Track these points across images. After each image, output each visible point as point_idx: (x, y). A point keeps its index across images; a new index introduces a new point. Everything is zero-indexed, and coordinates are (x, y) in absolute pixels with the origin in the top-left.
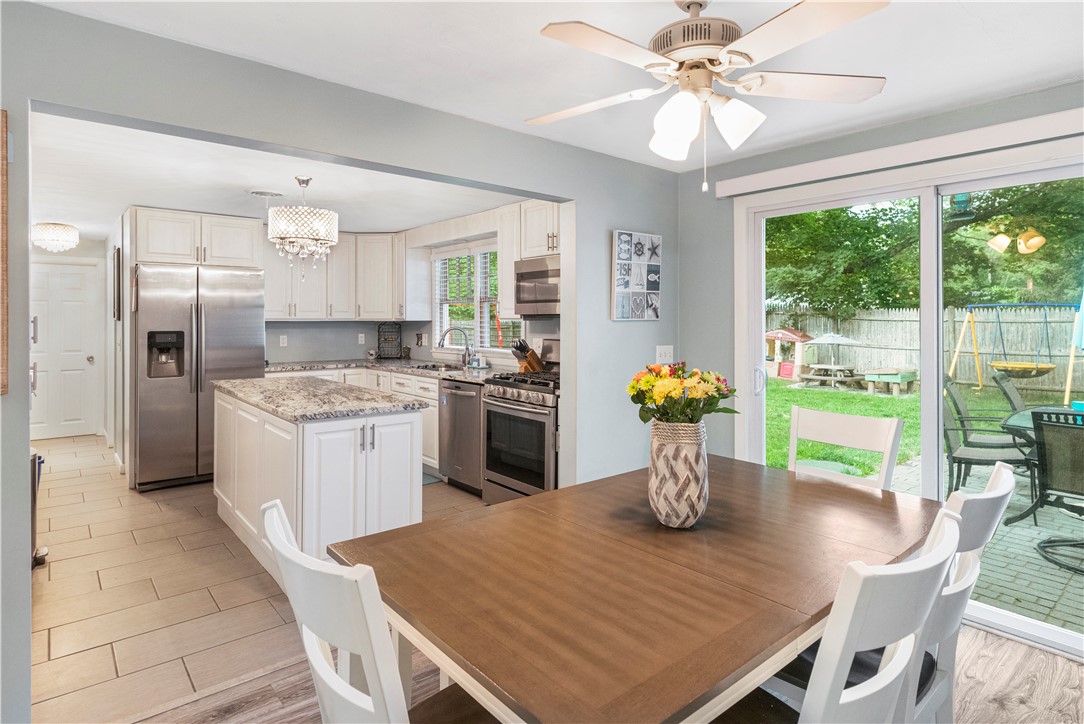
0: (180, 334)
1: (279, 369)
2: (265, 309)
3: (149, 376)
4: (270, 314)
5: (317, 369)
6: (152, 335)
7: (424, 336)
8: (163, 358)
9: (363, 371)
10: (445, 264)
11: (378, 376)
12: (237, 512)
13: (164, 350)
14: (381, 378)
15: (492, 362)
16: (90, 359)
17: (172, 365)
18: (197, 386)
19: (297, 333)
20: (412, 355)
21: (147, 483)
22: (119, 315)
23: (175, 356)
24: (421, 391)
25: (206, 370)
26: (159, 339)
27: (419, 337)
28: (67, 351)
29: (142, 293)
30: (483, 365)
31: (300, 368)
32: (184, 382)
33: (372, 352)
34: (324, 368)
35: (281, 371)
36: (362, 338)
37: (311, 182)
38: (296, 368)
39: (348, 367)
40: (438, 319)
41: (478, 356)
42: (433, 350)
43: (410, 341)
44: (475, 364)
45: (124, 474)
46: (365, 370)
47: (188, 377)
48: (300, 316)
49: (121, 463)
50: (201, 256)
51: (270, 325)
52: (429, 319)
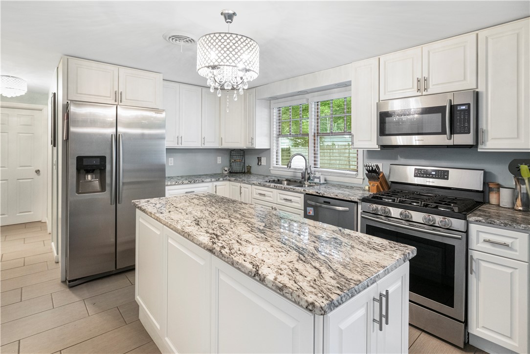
0: (103, 159)
1: (174, 183)
2: (166, 140)
3: (78, 192)
4: (169, 143)
5: (199, 182)
6: (80, 159)
7: (262, 158)
8: (89, 177)
9: (227, 183)
10: (280, 110)
11: (241, 187)
12: (167, 339)
13: (90, 170)
14: (243, 189)
15: (327, 179)
16: (38, 172)
17: (97, 183)
18: (116, 199)
19: (179, 156)
20: (253, 171)
21: (76, 280)
22: (54, 143)
23: (98, 175)
24: (283, 202)
25: (123, 184)
26: (86, 162)
27: (259, 159)
28: (21, 167)
29: (73, 129)
30: (322, 181)
31: (187, 182)
32: (106, 196)
33: (226, 169)
34: (203, 181)
35: (175, 185)
36: (219, 160)
37: (235, 18)
38: (185, 182)
39: (218, 180)
40: (275, 147)
41: (317, 175)
42: (272, 168)
43: (251, 161)
44: (316, 180)
45: (58, 263)
46: (228, 182)
47: (109, 193)
48: (185, 145)
49: (56, 254)
50: (118, 98)
51: (170, 151)
52: (269, 148)
